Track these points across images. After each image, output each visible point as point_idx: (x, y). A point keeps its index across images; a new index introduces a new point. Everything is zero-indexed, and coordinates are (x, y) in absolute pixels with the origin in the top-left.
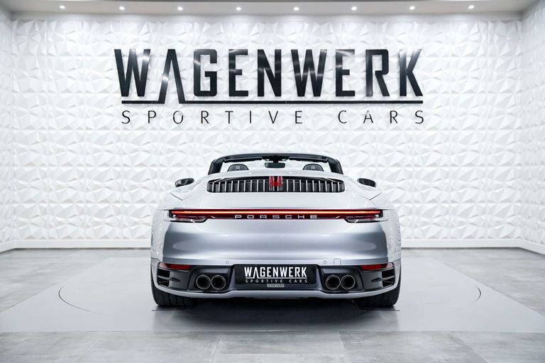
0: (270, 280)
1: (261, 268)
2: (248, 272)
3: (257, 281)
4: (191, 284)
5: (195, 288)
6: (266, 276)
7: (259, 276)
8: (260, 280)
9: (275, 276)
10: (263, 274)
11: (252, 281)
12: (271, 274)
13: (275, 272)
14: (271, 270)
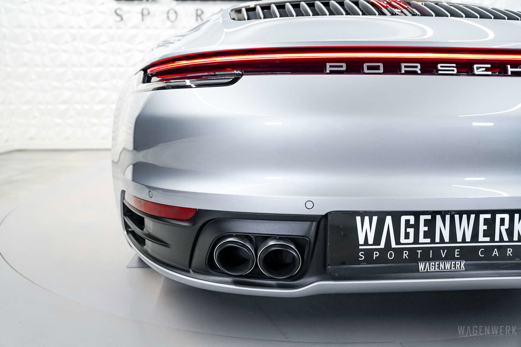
0: (426, 251)
1: (403, 219)
2: (365, 231)
3: (391, 256)
4: (200, 255)
5: (209, 268)
6: (416, 241)
7: (398, 242)
8: (399, 252)
9: (442, 240)
10: (407, 236)
11: (376, 255)
12: (430, 234)
13: (442, 228)
14: (431, 224)
